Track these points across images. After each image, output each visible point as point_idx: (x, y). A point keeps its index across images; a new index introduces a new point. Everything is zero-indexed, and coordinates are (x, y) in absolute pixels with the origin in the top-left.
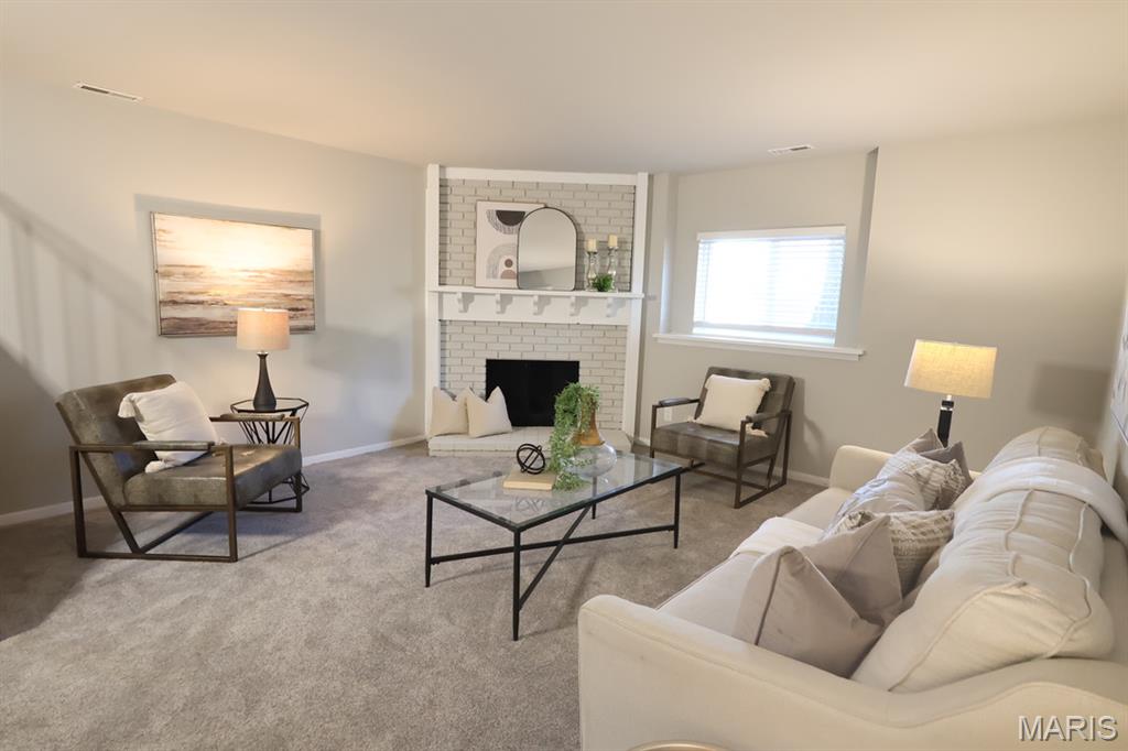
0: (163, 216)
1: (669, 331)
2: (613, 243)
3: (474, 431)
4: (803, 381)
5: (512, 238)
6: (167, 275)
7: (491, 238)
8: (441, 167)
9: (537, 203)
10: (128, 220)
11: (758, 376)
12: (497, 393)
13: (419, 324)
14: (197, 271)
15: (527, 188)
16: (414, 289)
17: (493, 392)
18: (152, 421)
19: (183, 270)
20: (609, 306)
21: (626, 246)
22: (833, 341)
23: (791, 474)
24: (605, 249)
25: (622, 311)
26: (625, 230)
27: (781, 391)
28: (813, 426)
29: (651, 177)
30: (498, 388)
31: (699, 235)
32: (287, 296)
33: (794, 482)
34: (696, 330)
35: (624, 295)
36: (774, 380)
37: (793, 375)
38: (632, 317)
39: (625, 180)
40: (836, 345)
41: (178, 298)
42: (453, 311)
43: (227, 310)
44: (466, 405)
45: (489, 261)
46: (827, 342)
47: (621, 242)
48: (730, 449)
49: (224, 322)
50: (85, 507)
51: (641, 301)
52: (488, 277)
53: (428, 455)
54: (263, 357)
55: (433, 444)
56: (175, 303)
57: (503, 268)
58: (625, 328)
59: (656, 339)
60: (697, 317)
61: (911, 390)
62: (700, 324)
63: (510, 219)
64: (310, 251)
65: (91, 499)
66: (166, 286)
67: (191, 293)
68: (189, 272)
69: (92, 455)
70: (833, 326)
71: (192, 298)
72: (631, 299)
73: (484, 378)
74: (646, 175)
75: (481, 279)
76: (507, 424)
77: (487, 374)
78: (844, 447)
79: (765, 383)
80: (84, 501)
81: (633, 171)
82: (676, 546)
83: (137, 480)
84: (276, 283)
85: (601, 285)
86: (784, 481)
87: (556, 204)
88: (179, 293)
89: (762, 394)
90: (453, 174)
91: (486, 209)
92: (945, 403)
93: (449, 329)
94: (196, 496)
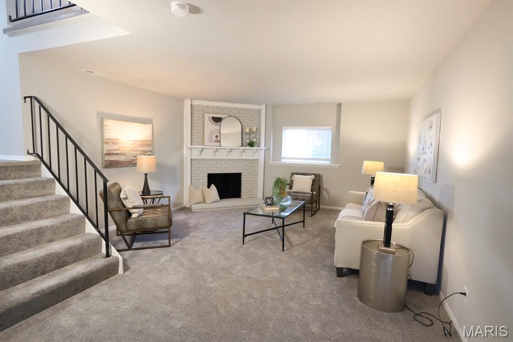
0: (107, 120)
1: (273, 161)
2: (254, 129)
3: (208, 201)
4: (322, 175)
5: (218, 127)
6: (107, 143)
7: (210, 126)
8: (191, 100)
9: (226, 114)
10: (94, 122)
11: (311, 175)
12: (213, 186)
13: (182, 160)
14: (117, 141)
15: (222, 108)
16: (180, 147)
17: (211, 186)
18: (131, 199)
19: (112, 141)
20: (254, 152)
21: (258, 131)
22: (329, 162)
23: (321, 207)
24: (251, 132)
25: (258, 154)
26: (257, 125)
27: (317, 179)
28: (326, 190)
29: (266, 106)
30: (213, 184)
31: (283, 127)
32: (144, 151)
33: (322, 209)
34: (283, 160)
35: (258, 148)
36: (315, 175)
37: (321, 174)
38: (260, 156)
39: (257, 107)
40: (331, 163)
41: (110, 152)
42: (196, 155)
43: (125, 156)
44: (203, 191)
45: (209, 136)
46: (328, 163)
47: (257, 129)
48: (308, 198)
49: (124, 162)
50: (109, 230)
51: (263, 151)
52: (209, 142)
53: (192, 212)
54: (146, 175)
55: (194, 207)
56: (109, 154)
57: (215, 138)
58: (257, 160)
59: (269, 164)
60: (283, 156)
61: (364, 175)
62: (284, 158)
63: (217, 120)
64: (151, 132)
65: (111, 227)
66: (107, 148)
67: (115, 150)
68: (115, 142)
69: (113, 212)
70: (329, 157)
71: (115, 152)
72: (260, 149)
73: (207, 181)
74: (265, 106)
75: (206, 142)
76: (218, 198)
77: (208, 179)
78: (350, 192)
79: (313, 176)
80: (109, 228)
81: (260, 104)
82: (304, 227)
83: (130, 220)
84: (141, 146)
85: (251, 144)
86: (319, 208)
87: (233, 115)
88: (111, 150)
89: (312, 180)
90: (195, 103)
91: (208, 117)
92: (372, 178)
93: (193, 162)
94: (155, 224)
